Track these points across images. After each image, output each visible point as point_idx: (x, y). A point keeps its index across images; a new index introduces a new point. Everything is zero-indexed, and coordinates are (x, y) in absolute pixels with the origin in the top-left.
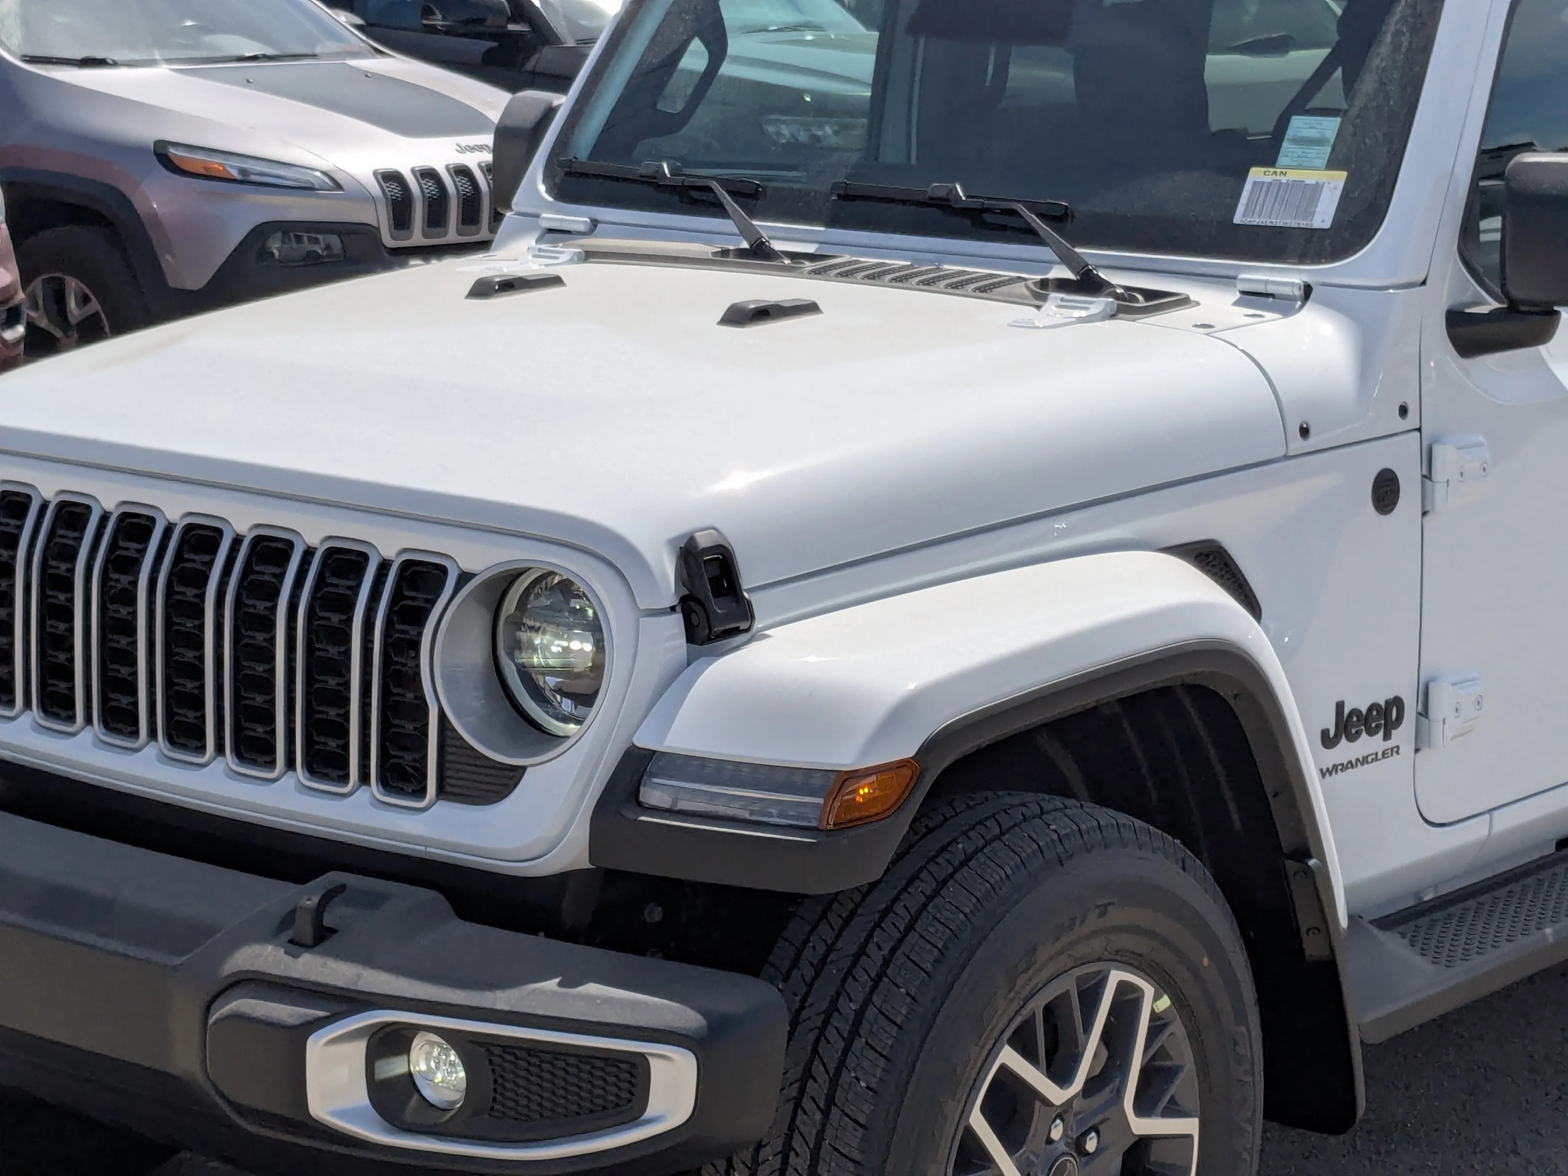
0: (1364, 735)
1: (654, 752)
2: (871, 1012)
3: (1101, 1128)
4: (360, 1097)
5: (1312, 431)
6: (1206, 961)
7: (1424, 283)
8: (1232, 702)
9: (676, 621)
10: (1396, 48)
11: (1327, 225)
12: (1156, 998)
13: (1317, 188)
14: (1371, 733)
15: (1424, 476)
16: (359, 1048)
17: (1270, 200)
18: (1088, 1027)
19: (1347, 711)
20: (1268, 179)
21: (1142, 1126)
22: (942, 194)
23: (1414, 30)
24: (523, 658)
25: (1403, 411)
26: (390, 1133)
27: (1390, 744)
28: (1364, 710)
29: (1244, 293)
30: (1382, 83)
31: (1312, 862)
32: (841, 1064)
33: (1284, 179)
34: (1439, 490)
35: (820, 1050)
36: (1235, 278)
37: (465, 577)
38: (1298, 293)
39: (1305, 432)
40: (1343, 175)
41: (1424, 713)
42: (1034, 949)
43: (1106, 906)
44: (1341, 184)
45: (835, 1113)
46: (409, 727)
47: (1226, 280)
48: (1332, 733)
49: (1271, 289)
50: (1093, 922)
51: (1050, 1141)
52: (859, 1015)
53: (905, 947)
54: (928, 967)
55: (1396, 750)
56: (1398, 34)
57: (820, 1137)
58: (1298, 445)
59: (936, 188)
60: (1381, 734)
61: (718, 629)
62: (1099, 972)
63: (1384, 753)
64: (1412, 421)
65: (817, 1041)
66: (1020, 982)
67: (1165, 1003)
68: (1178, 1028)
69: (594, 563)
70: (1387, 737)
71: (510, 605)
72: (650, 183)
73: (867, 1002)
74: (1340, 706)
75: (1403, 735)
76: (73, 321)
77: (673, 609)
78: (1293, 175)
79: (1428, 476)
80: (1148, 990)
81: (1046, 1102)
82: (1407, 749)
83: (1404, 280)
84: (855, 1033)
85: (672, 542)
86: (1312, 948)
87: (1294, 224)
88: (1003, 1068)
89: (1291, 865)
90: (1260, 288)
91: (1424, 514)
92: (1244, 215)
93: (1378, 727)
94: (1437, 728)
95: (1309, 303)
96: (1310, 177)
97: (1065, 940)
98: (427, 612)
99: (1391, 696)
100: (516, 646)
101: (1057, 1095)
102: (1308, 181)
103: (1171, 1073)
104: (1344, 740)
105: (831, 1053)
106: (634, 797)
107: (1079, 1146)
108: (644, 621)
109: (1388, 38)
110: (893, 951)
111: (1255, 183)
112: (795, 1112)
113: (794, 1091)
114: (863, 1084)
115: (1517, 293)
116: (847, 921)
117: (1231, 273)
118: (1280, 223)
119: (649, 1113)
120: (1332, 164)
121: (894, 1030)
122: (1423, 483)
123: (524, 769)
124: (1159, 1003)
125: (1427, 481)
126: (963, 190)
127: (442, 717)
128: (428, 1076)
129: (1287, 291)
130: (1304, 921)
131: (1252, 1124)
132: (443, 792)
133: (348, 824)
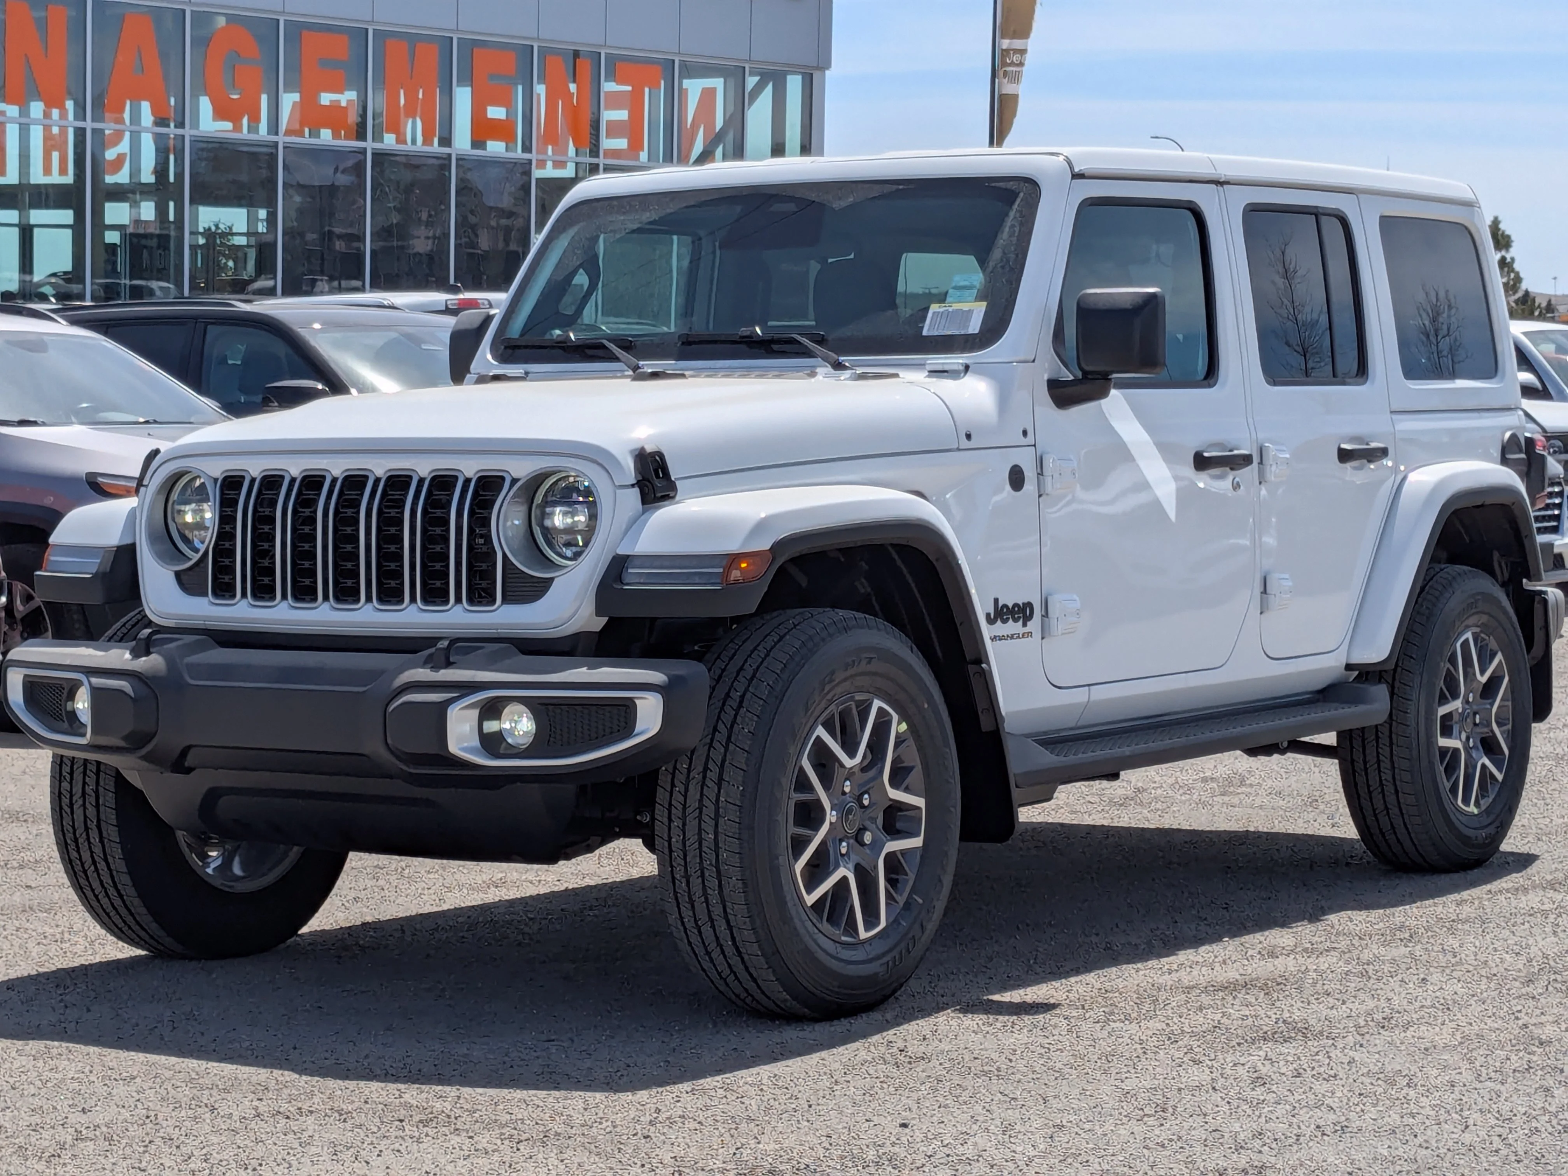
0: (1011, 621)
1: (628, 556)
2: (748, 695)
3: (870, 792)
4: (476, 742)
5: (973, 437)
6: (926, 706)
7: (1034, 361)
8: (935, 563)
9: (636, 490)
10: (1011, 235)
11: (977, 331)
12: (899, 723)
13: (970, 312)
14: (1016, 620)
15: (1038, 474)
16: (475, 713)
17: (943, 321)
18: (863, 729)
19: (1000, 605)
20: (941, 310)
21: (895, 794)
22: (748, 333)
23: (1021, 224)
24: (547, 523)
25: (1025, 433)
26: (492, 759)
27: (1026, 630)
28: (1010, 606)
29: (930, 372)
30: (1004, 253)
31: (984, 665)
32: (734, 722)
33: (950, 309)
34: (1048, 481)
35: (722, 717)
36: (924, 365)
37: (514, 481)
38: (961, 368)
39: (968, 437)
40: (985, 304)
41: (1046, 615)
42: (833, 673)
43: (872, 658)
44: (984, 309)
45: (732, 747)
46: (484, 566)
47: (920, 366)
48: (992, 616)
49: (946, 368)
50: (863, 667)
51: (844, 793)
52: (742, 697)
53: (765, 664)
54: (778, 672)
55: (1030, 634)
56: (1013, 226)
57: (723, 761)
58: (965, 444)
59: (744, 331)
60: (1021, 622)
61: (659, 495)
62: (867, 700)
63: (1023, 635)
64: (1030, 440)
65: (720, 713)
66: (827, 688)
67: (904, 727)
68: (911, 742)
69: (589, 463)
70: (1025, 625)
71: (539, 498)
72: (560, 348)
73: (747, 690)
74: (996, 601)
75: (1034, 625)
76: (18, 616)
77: (633, 486)
78: (956, 306)
79: (1041, 474)
80: (895, 717)
81: (842, 765)
82: (1037, 635)
83: (1022, 358)
84: (740, 705)
85: (631, 452)
86: (986, 725)
87: (957, 333)
88: (818, 737)
89: (972, 669)
90: (940, 368)
91: (1040, 496)
92: (928, 330)
93: (1019, 618)
94: (1053, 622)
95: (968, 373)
96: (965, 307)
97: (850, 672)
98: (494, 502)
99: (1026, 601)
100: (543, 515)
101: (848, 762)
102: (965, 309)
103: (909, 770)
104: (999, 622)
105: (727, 718)
106: (620, 579)
107: (859, 799)
108: (618, 491)
109: (1007, 229)
110: (758, 668)
111: (934, 313)
112: (709, 750)
113: (708, 740)
114: (746, 730)
115: (1088, 368)
116: (731, 659)
117: (923, 362)
118: (950, 333)
119: (638, 729)
120: (979, 298)
121: (761, 702)
122: (1038, 478)
123: (552, 579)
124: (900, 726)
125: (1041, 477)
126: (761, 330)
127: (505, 556)
128: (511, 732)
129: (955, 367)
130: (981, 705)
131: (955, 807)
132: (505, 600)
133: (451, 624)
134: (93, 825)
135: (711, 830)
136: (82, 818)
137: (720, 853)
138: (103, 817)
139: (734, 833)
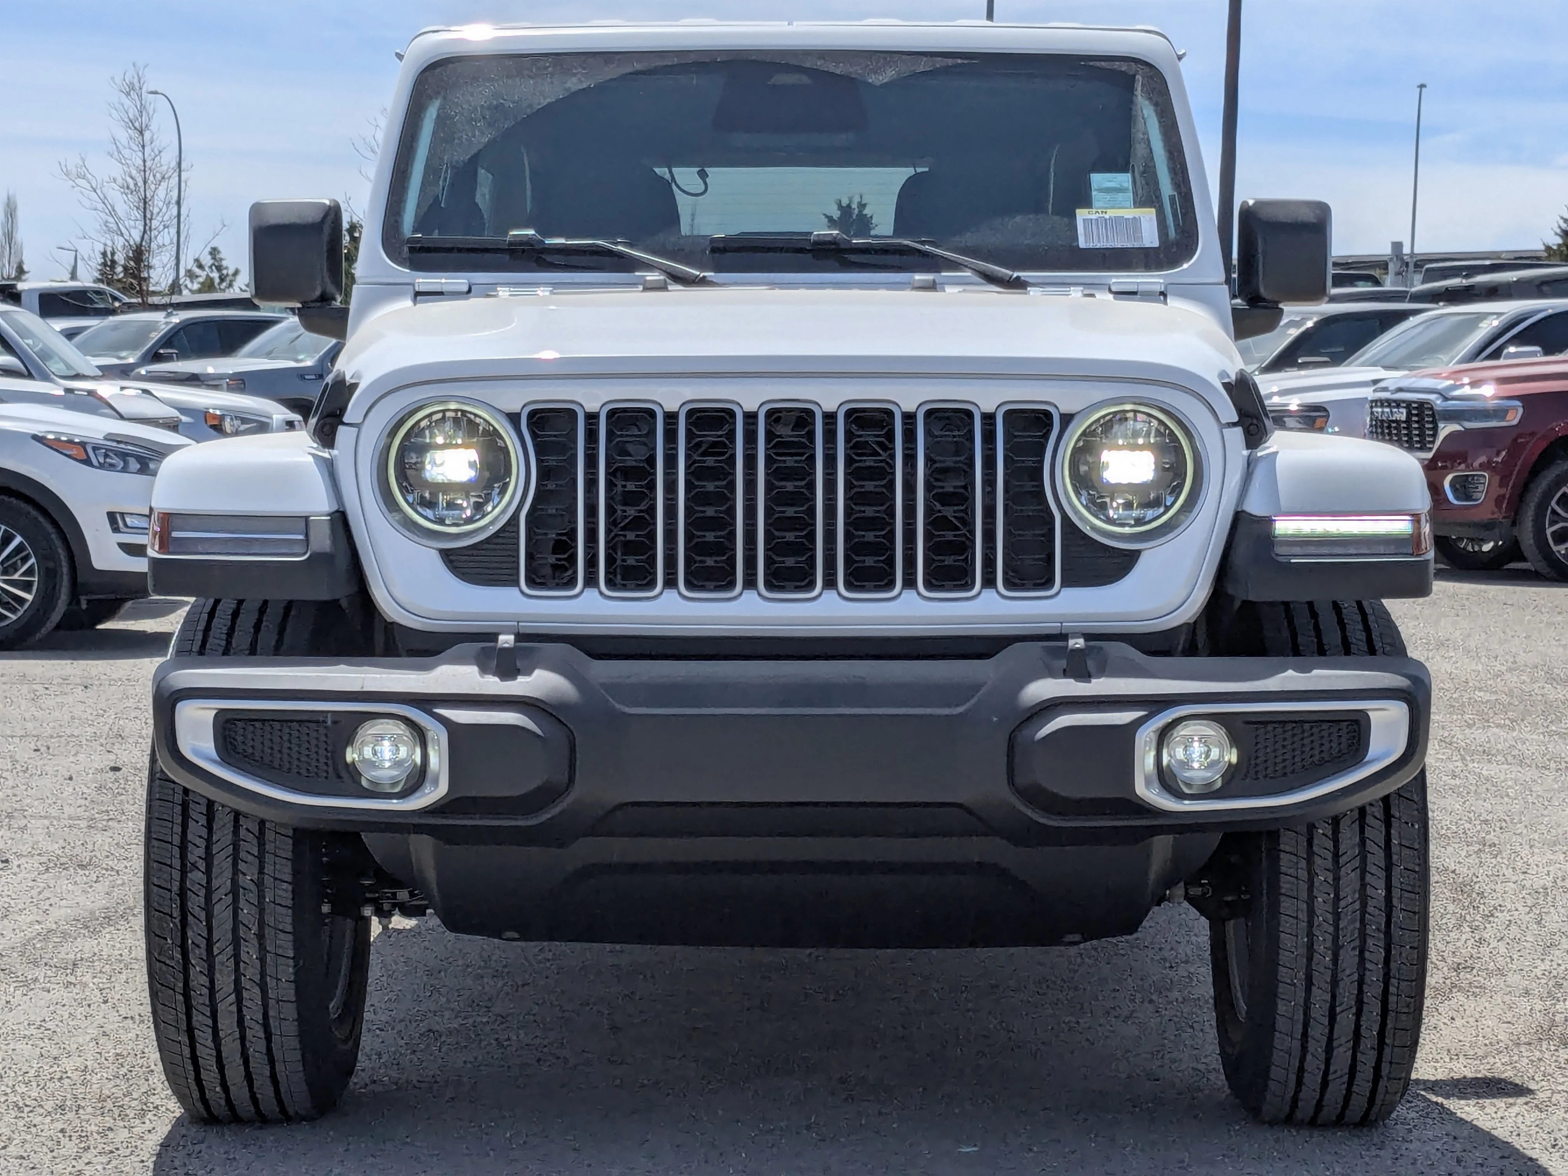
11: (1156, 244)
13: (1134, 221)
20: (1094, 216)
29: (1118, 293)
33: (1106, 216)
37: (1067, 417)
40: (1152, 212)
44: (1154, 218)
46: (1029, 535)
59: (819, 235)
69: (1177, 393)
78: (1112, 212)
87: (1130, 245)
90: (1127, 288)
92: (1087, 241)
95: (1170, 297)
96: (1124, 213)
98: (1042, 445)
102: (1125, 217)
106: (1272, 549)
108: (1224, 431)
111: (1085, 220)
118: (1119, 245)
120: (1140, 203)
123: (1139, 552)
127: (1066, 520)
132: (1067, 582)
133: (975, 616)
134: (250, 935)
135: (1381, 884)
136: (229, 925)
137: (1394, 914)
138: (269, 919)
139: (1414, 886)
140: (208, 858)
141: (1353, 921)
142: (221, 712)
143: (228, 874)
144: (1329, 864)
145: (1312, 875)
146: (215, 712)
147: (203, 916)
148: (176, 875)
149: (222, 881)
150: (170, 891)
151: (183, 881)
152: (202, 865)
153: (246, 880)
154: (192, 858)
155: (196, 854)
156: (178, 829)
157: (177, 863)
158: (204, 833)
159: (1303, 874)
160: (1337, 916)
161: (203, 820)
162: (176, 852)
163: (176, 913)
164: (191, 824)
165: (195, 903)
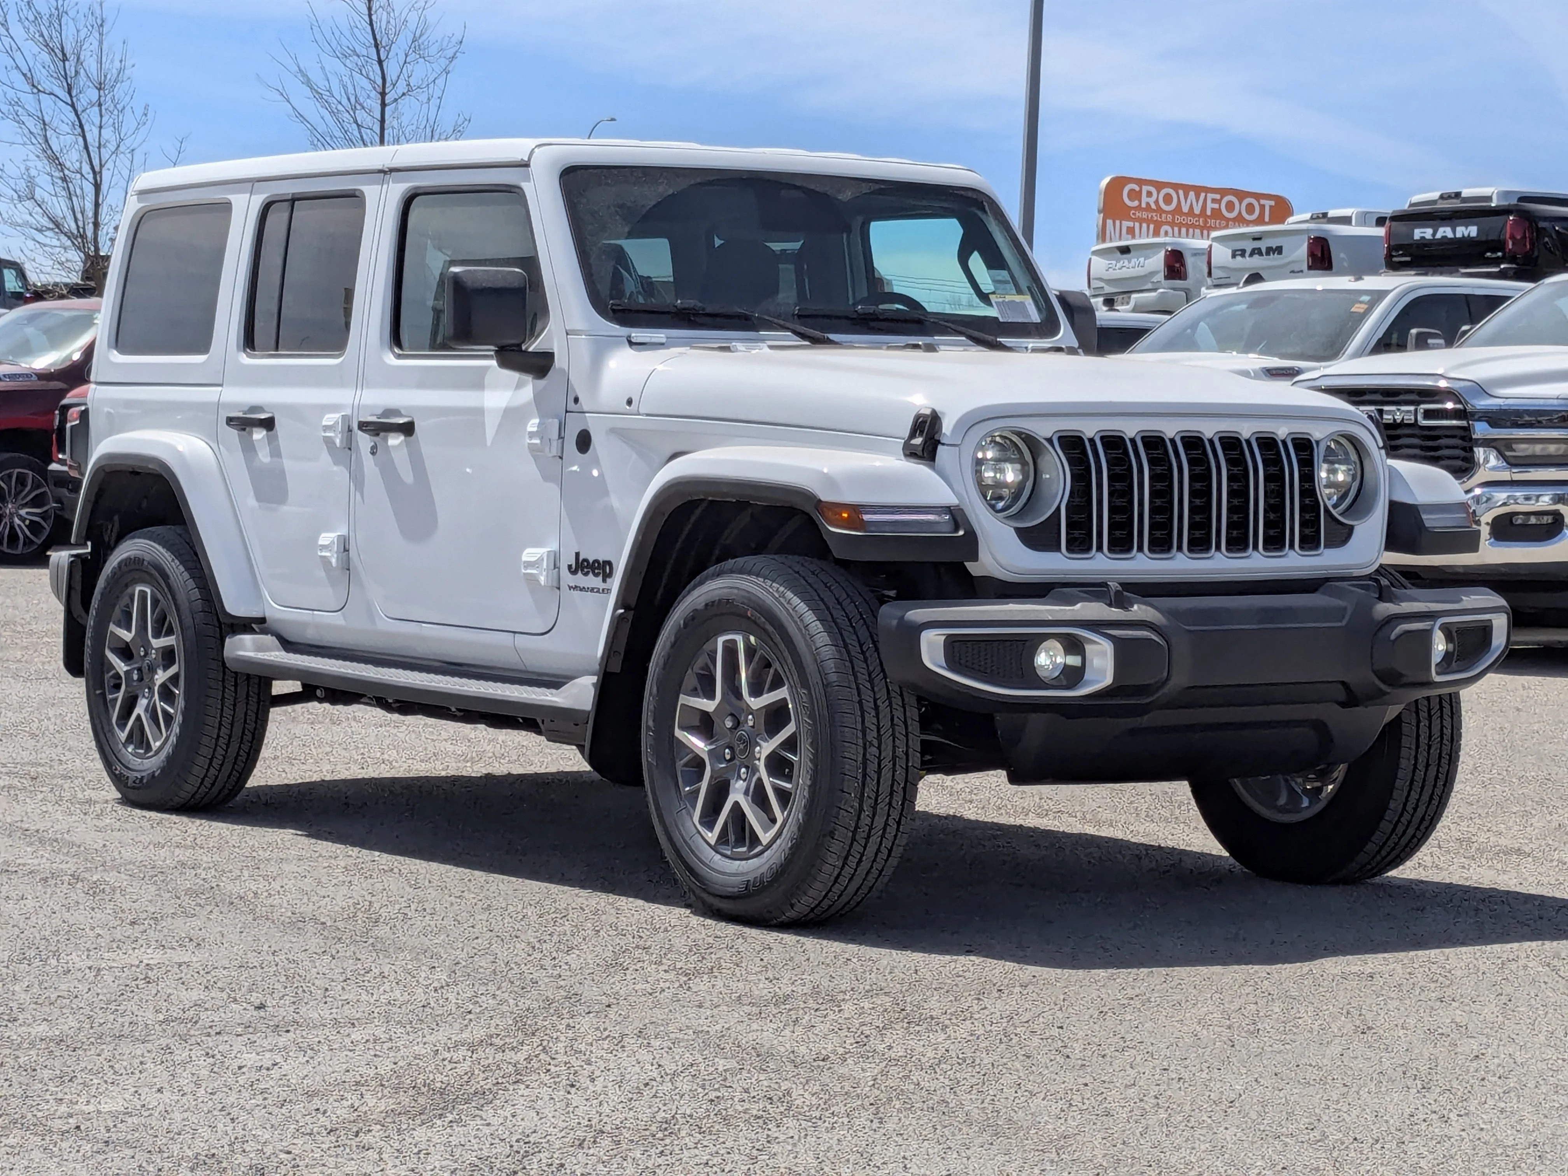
140: (879, 737)
141: (1436, 750)
142: (949, 636)
143: (890, 747)
144: (1426, 715)
145: (1419, 722)
146: (943, 638)
147: (875, 777)
148: (861, 751)
149: (887, 753)
150: (856, 761)
151: (864, 755)
152: (875, 742)
153: (900, 751)
154: (869, 738)
155: (872, 735)
156: (859, 719)
157: (860, 742)
158: (875, 721)
159: (1414, 722)
160: (1430, 747)
161: (873, 713)
162: (860, 735)
163: (860, 777)
164: (866, 715)
165: (872, 767)
